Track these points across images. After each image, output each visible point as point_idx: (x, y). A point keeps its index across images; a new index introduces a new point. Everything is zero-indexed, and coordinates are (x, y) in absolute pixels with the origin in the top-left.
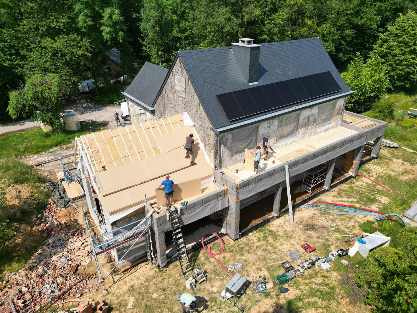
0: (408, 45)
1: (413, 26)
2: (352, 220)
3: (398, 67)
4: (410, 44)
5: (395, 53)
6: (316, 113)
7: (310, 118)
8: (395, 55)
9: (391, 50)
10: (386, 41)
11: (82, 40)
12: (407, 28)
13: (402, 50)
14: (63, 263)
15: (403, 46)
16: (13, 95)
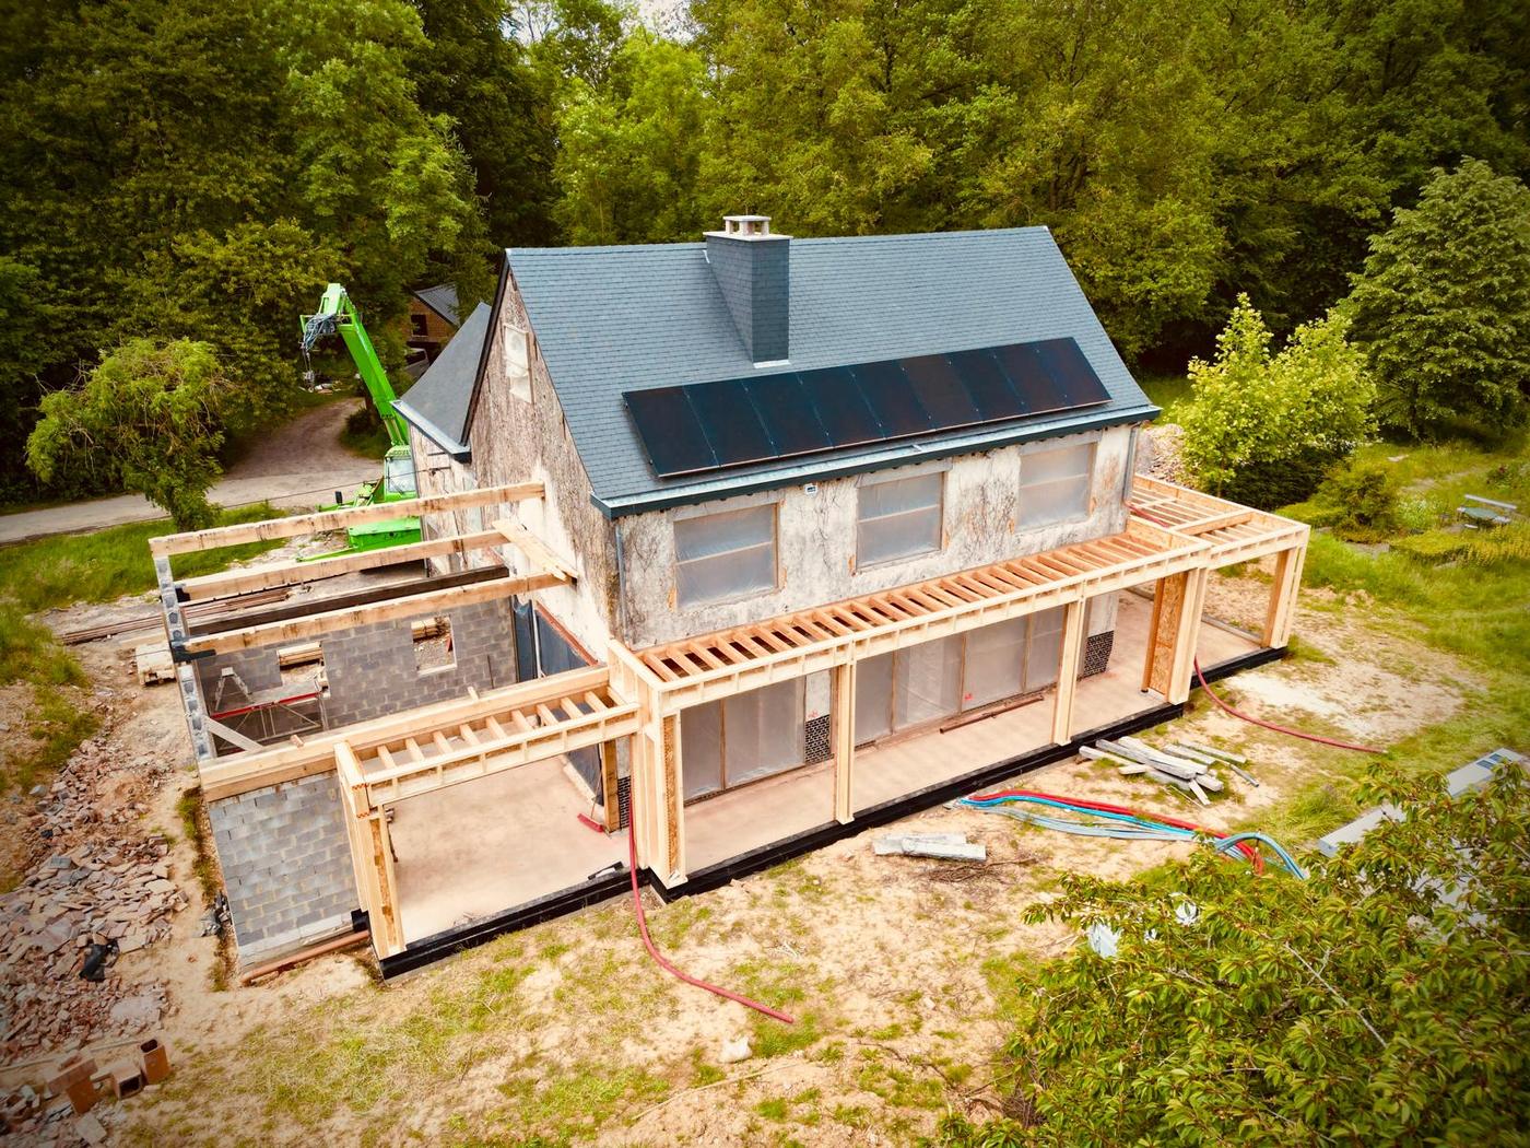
0: (1465, 274)
1: (1481, 210)
2: (1116, 857)
3: (1431, 349)
4: (1472, 271)
5: (1417, 302)
6: (1015, 477)
7: (989, 493)
8: (1420, 309)
9: (1405, 291)
10: (1390, 259)
11: (317, 240)
12: (1460, 218)
13: (1444, 291)
14: (56, 939)
15: (1444, 276)
16: (50, 401)
